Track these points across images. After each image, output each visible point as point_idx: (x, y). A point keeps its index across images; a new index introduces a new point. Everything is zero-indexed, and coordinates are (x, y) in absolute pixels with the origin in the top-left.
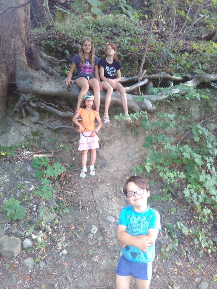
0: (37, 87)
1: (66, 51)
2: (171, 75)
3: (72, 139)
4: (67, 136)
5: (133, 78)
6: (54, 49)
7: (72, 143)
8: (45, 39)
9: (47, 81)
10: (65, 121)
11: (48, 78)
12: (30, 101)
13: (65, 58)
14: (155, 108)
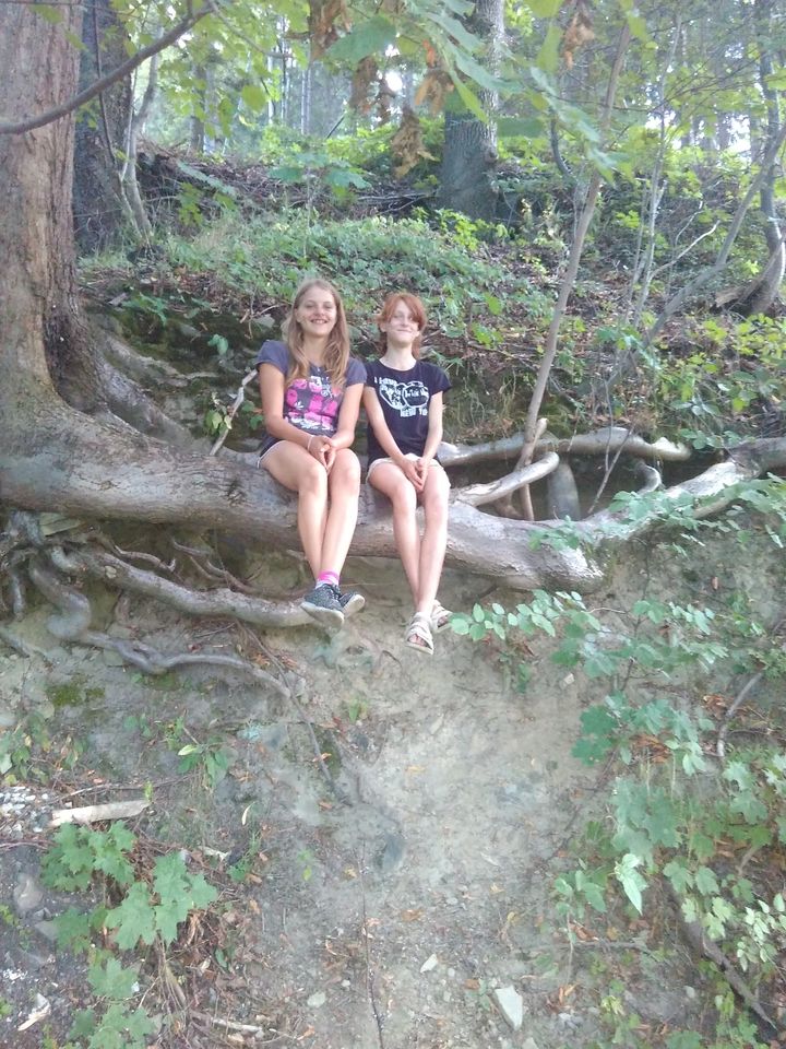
0: (88, 484)
1: (216, 337)
2: (649, 438)
3: (235, 713)
4: (214, 701)
5: (493, 449)
6: (167, 329)
7: (234, 734)
8: (127, 290)
9: (134, 458)
10: (205, 632)
11: (141, 446)
12: (50, 546)
13: (209, 367)
14: (599, 573)
